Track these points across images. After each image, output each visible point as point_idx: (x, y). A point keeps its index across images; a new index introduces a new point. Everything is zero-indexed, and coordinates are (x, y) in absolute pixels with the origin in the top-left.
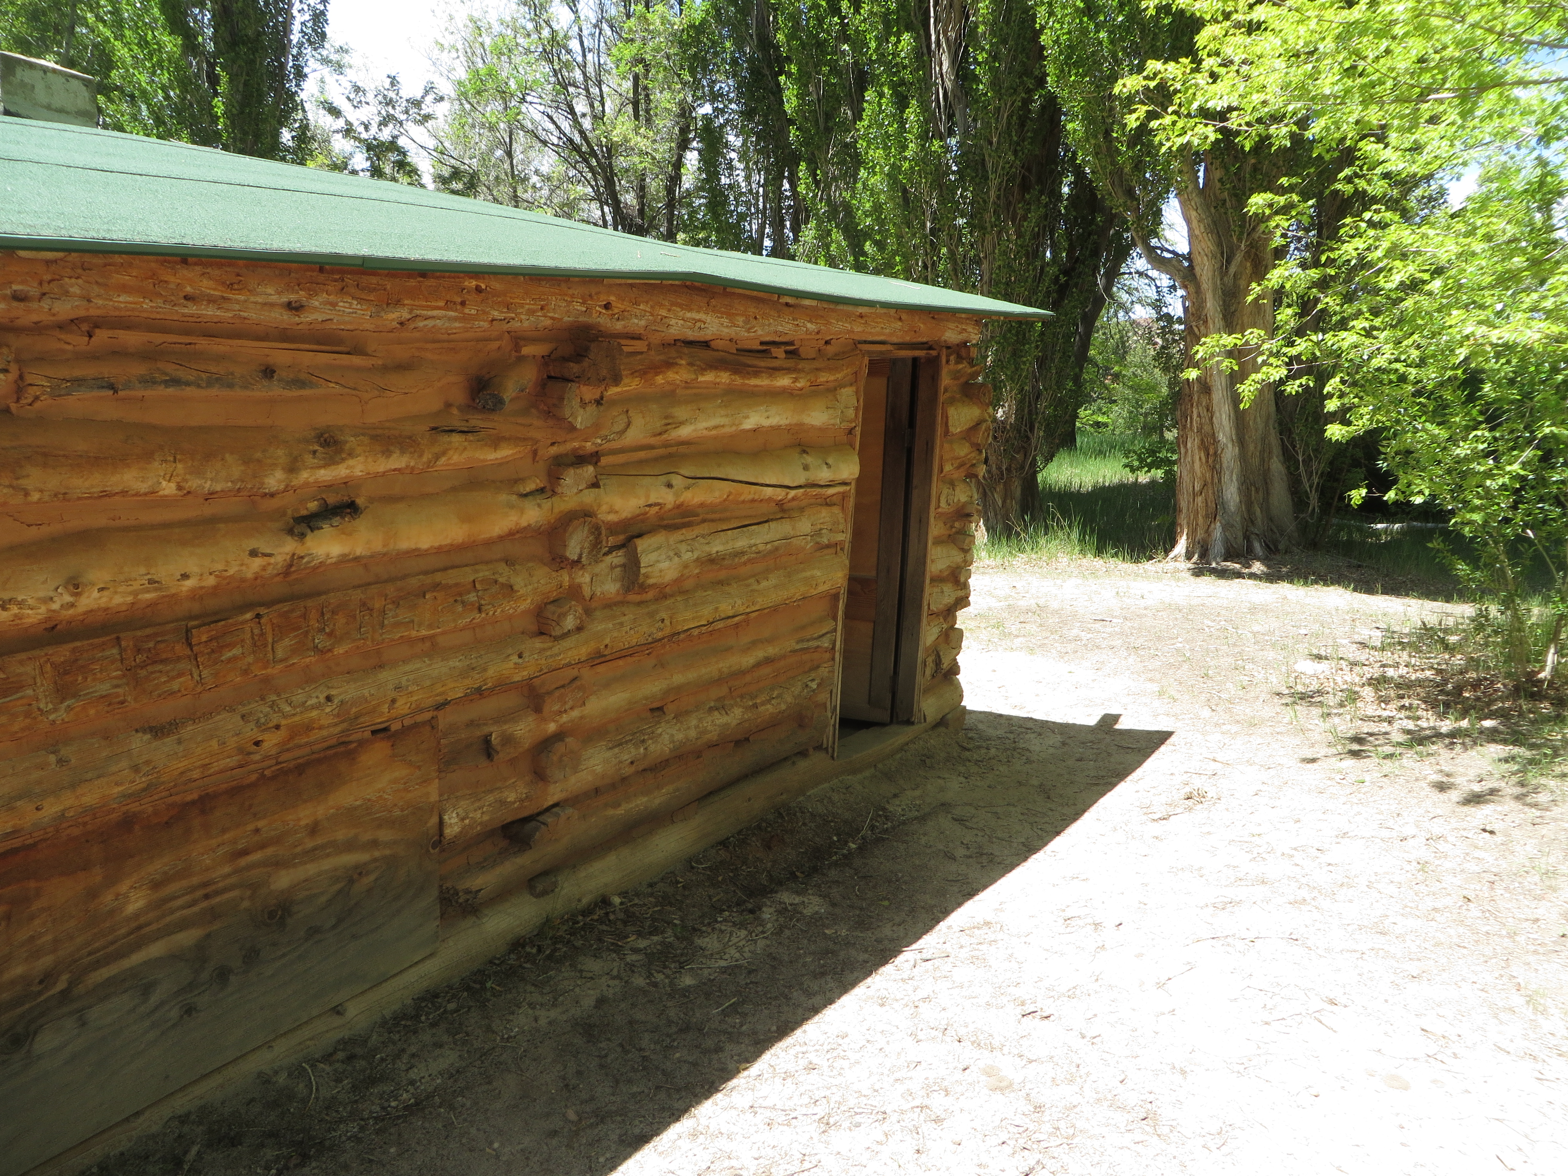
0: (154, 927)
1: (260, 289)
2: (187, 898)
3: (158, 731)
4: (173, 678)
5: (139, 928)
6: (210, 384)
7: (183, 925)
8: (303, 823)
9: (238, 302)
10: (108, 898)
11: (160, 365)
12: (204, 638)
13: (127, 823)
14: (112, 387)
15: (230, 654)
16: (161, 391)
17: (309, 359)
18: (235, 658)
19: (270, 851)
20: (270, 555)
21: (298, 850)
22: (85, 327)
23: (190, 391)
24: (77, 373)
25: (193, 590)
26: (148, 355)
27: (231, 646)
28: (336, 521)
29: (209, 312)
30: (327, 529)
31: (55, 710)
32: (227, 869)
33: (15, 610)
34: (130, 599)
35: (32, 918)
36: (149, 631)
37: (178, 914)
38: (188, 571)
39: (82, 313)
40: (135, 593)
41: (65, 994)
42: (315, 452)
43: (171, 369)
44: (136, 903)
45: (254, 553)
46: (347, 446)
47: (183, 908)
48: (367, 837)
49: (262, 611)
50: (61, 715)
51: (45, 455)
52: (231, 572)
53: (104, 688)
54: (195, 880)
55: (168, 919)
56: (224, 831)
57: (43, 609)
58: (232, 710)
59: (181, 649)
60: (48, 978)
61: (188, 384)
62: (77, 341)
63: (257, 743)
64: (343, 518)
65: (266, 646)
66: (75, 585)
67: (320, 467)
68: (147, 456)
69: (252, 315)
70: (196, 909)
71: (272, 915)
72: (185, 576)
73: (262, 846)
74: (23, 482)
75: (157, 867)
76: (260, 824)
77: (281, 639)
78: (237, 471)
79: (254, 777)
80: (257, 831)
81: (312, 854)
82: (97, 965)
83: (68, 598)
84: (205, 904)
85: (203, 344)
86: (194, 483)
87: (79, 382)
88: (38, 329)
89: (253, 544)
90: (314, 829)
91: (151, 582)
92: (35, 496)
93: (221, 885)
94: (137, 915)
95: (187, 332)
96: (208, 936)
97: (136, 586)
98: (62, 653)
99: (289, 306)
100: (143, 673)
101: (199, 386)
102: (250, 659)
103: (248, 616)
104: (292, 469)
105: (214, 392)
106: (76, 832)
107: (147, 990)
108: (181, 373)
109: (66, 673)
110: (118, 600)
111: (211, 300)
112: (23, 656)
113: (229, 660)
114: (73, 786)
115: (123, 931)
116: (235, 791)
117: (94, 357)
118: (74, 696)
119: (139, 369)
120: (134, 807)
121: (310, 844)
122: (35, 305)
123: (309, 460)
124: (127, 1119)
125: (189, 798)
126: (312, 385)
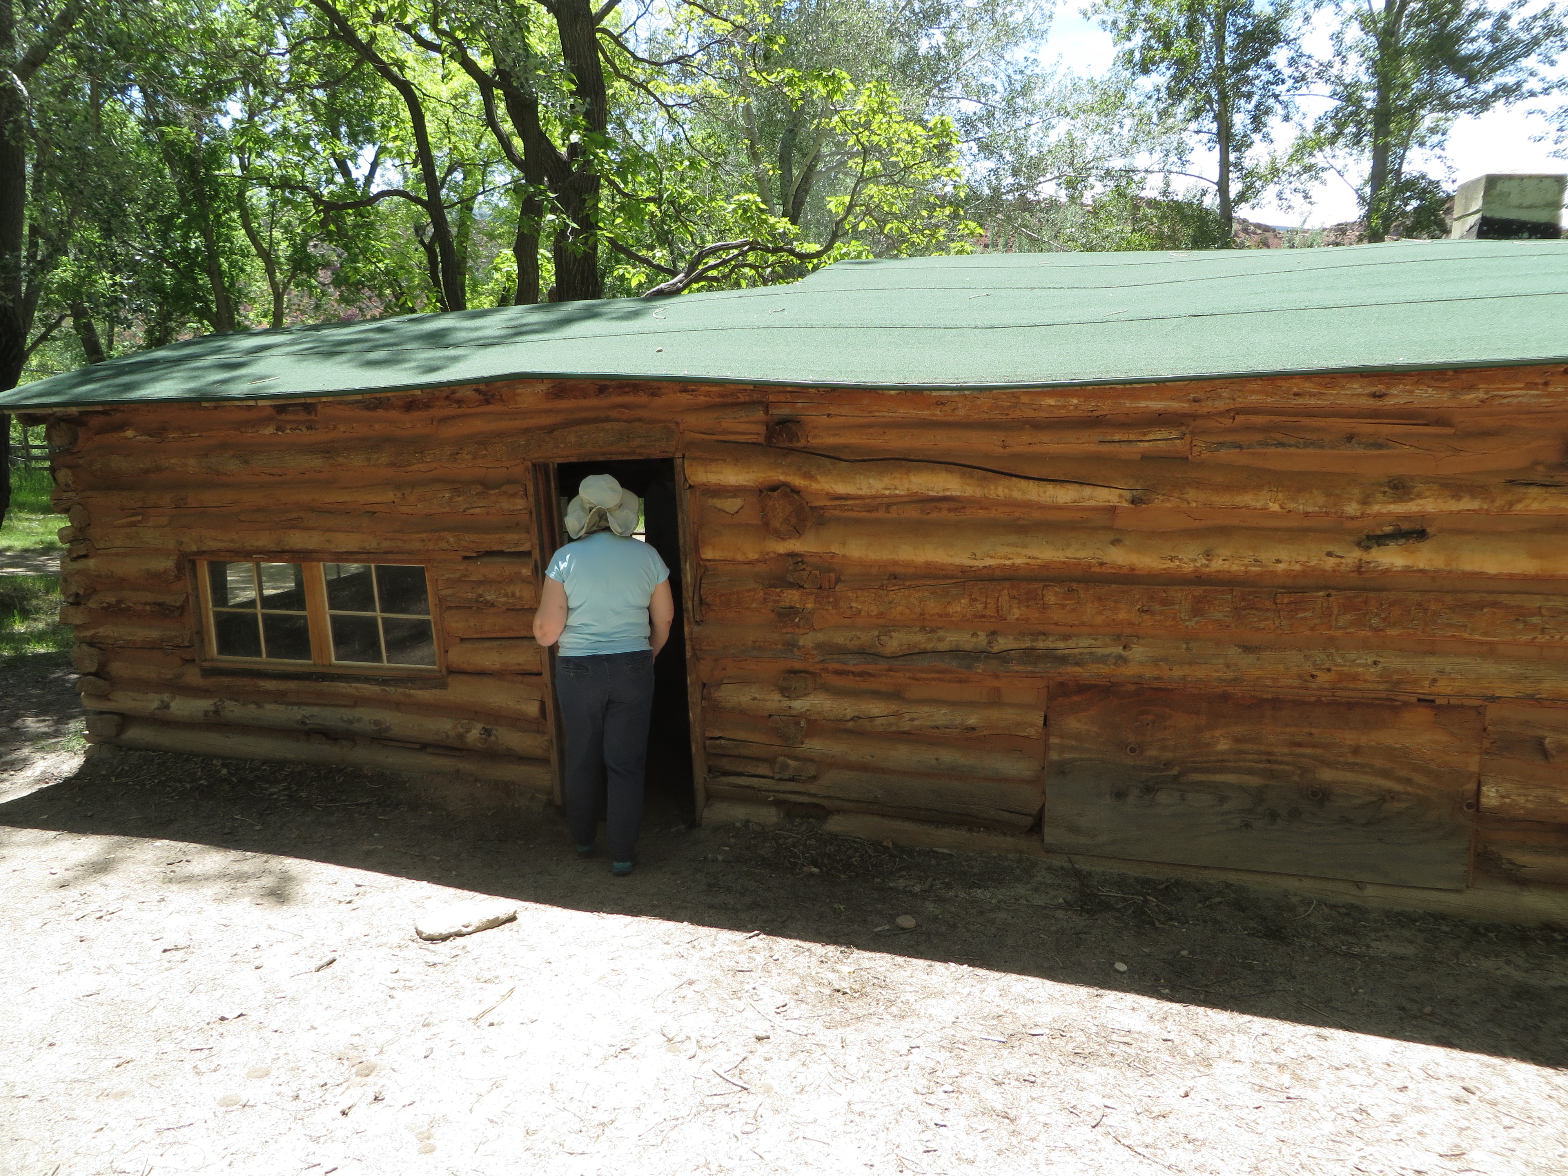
0: (1232, 764)
1: (1348, 386)
2: (1256, 757)
3: (1247, 649)
4: (1261, 621)
5: (1223, 761)
6: (1306, 446)
7: (1251, 772)
8: (1348, 742)
9: (1331, 395)
10: (1207, 736)
11: (1273, 435)
12: (1286, 601)
13: (1225, 697)
14: (1240, 447)
15: (1303, 615)
16: (1272, 450)
17: (1386, 429)
18: (1305, 618)
19: (1319, 751)
20: (1341, 557)
21: (1341, 759)
22: (1232, 414)
23: (1292, 450)
24: (1221, 439)
25: (1286, 571)
26: (1266, 429)
27: (1305, 610)
28: (1402, 541)
29: (1313, 402)
30: (1392, 546)
31: (1190, 620)
32: (1285, 750)
33: (1177, 563)
34: (1243, 568)
35: (1165, 728)
36: (1251, 589)
37: (1248, 764)
38: (1280, 558)
39: (1232, 406)
40: (1246, 566)
41: (1176, 778)
42: (1385, 493)
43: (1279, 437)
44: (1223, 745)
45: (1329, 554)
46: (1416, 490)
47: (1252, 761)
48: (1403, 773)
49: (1333, 593)
50: (1192, 624)
51: (1198, 483)
52: (1312, 564)
53: (1218, 616)
54: (1262, 748)
55: (1242, 764)
56: (1286, 725)
57: (1192, 565)
58: (1300, 650)
59: (1269, 604)
60: (1168, 764)
61: (1290, 446)
62: (1227, 422)
63: (1313, 676)
64: (1408, 540)
65: (1330, 615)
66: (1208, 555)
67: (1390, 503)
68: (1259, 487)
69: (1346, 402)
70: (1261, 766)
71: (1314, 793)
72: (1278, 561)
73: (1314, 746)
74: (1186, 496)
75: (1240, 730)
76: (1313, 731)
77: (1344, 614)
78: (1321, 500)
79: (1313, 699)
80: (1311, 734)
81: (1352, 767)
82: (1196, 770)
83: (1205, 562)
84: (1267, 765)
85: (1306, 421)
86: (1291, 506)
87: (1222, 444)
88: (1209, 416)
89: (1330, 548)
90: (1356, 750)
91: (1256, 561)
92: (1194, 504)
93: (1280, 758)
94: (1222, 753)
95: (1296, 415)
96: (1267, 786)
97: (1246, 561)
98: (1199, 591)
99: (1374, 395)
100: (1244, 613)
101: (1298, 447)
102: (1318, 621)
103: (1321, 594)
104: (1365, 501)
105: (1311, 450)
106: (1195, 691)
107: (1223, 799)
108: (1285, 439)
109: (1199, 602)
110: (1234, 568)
111: (1312, 395)
112: (1178, 588)
113: (1302, 618)
114: (1191, 664)
115: (1213, 758)
116: (1298, 703)
117: (1234, 430)
118: (1202, 615)
119: (1259, 437)
120: (1230, 690)
121: (1351, 759)
122: (1203, 404)
123: (1380, 497)
124: (1200, 867)
125: (1265, 696)
126: (1388, 447)
